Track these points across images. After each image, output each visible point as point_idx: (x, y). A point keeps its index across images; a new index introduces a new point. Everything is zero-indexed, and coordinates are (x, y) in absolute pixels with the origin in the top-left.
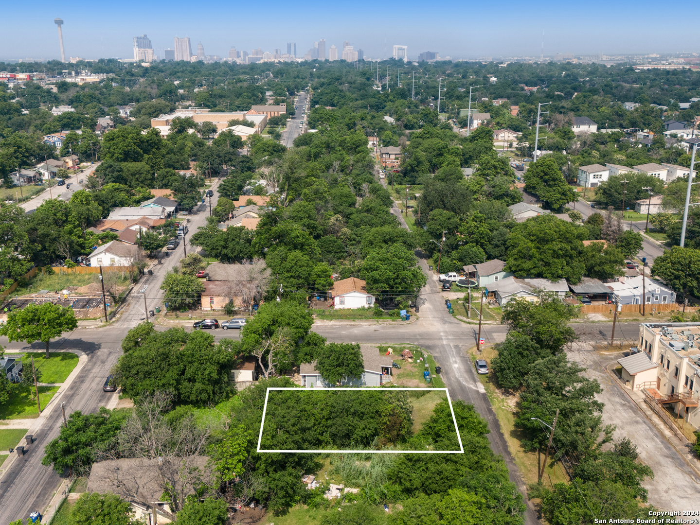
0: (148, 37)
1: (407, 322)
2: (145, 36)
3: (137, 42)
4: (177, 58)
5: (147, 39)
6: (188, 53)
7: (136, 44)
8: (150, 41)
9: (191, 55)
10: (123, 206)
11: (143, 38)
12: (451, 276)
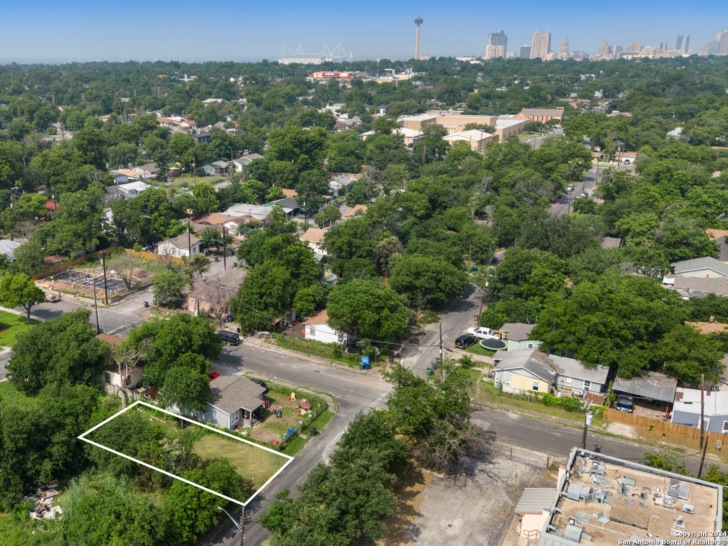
0: (505, 33)
1: (364, 371)
2: (502, 32)
3: (492, 39)
4: (533, 56)
5: (504, 35)
6: (546, 50)
7: (490, 41)
8: (506, 38)
9: (549, 51)
10: (245, 202)
11: (500, 34)
12: (480, 332)
